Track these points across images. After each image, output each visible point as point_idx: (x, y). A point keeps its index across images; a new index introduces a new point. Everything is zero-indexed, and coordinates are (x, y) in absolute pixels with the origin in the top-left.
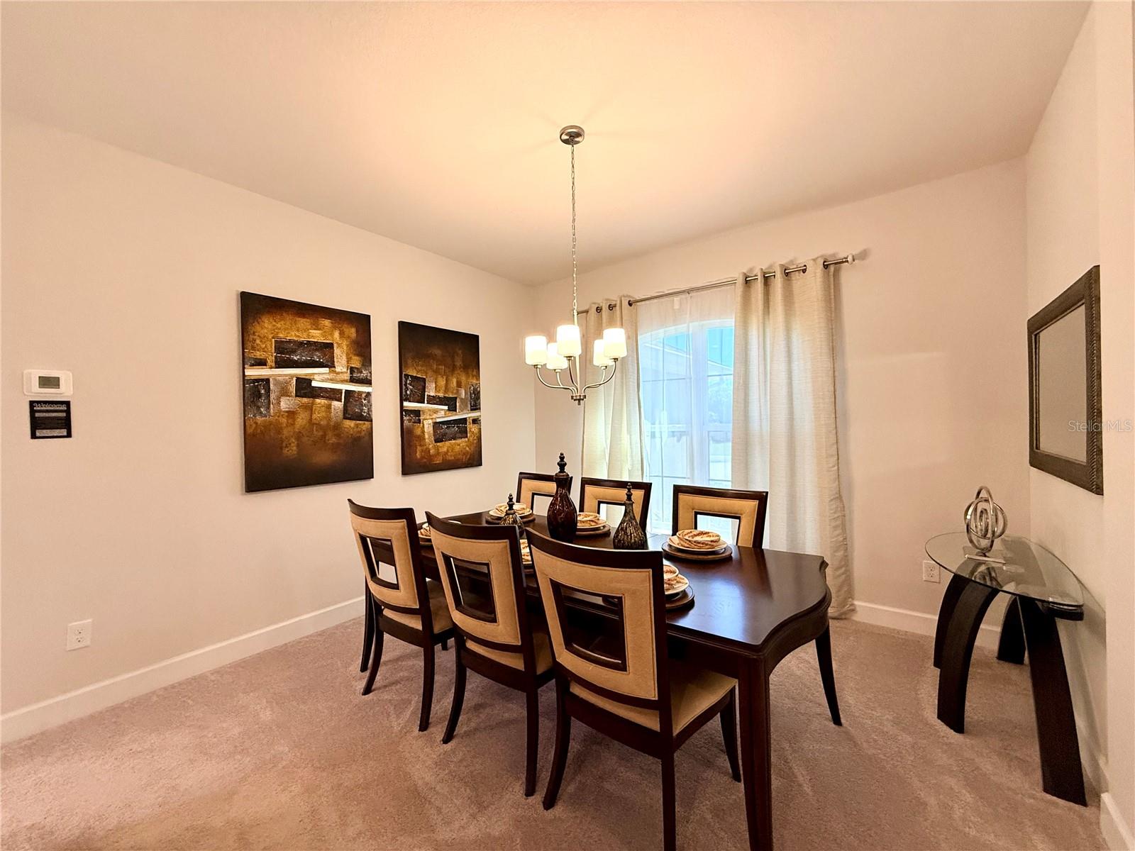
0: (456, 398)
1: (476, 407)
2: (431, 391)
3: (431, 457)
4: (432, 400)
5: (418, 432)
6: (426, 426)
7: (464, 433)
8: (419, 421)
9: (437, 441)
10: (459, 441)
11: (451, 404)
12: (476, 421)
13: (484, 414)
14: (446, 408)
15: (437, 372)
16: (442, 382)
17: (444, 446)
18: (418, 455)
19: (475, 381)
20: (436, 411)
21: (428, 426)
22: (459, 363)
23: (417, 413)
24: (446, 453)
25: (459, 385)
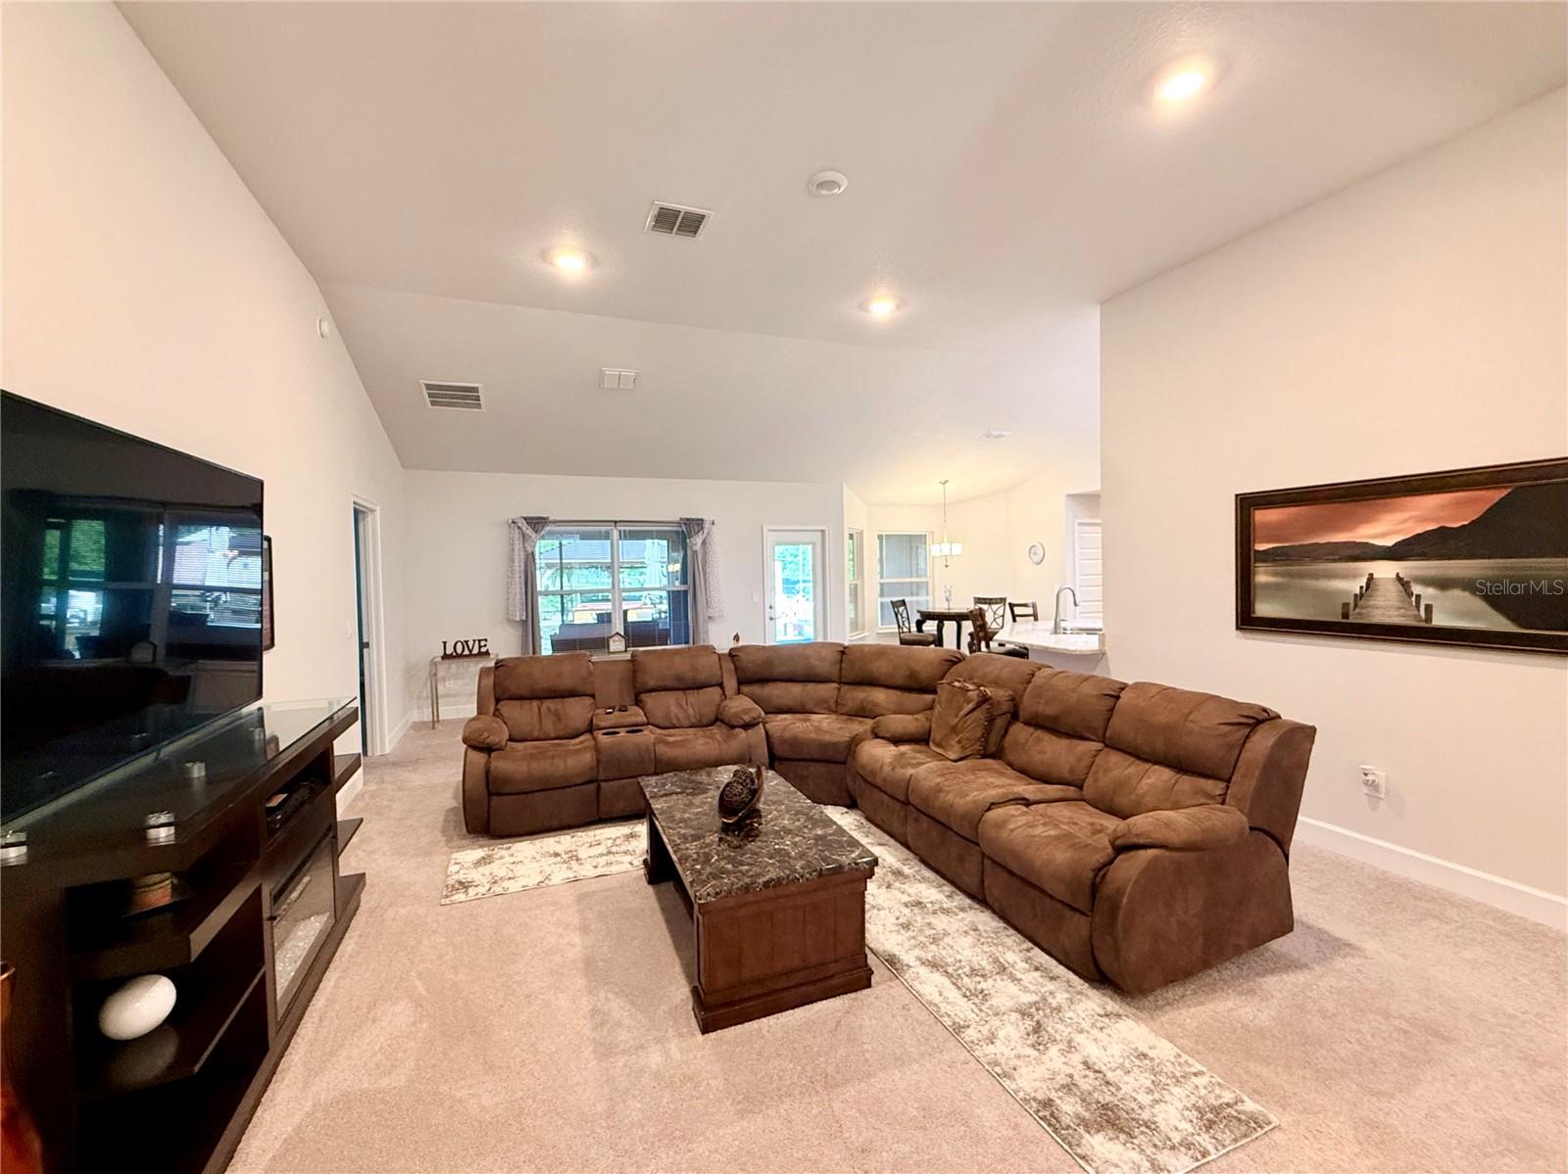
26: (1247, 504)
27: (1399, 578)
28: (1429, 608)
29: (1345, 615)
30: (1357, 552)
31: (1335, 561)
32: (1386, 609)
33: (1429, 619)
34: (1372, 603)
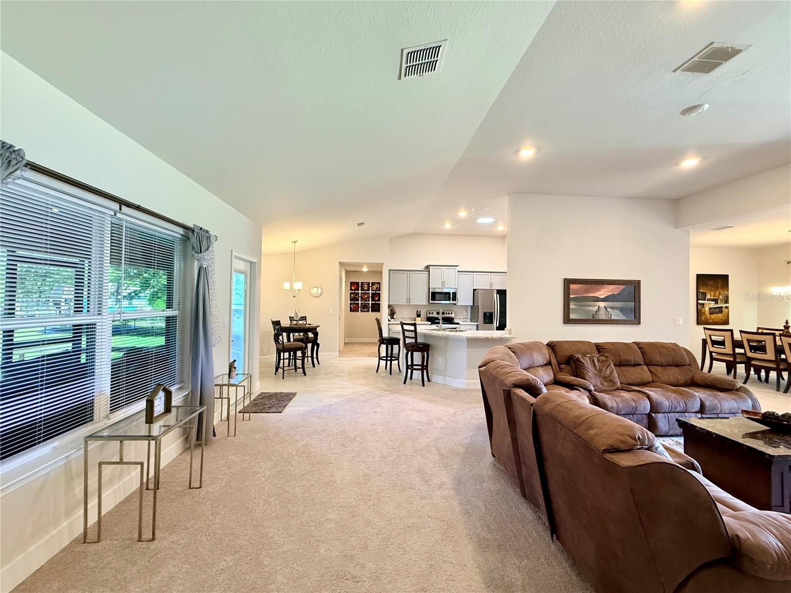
0: (718, 299)
1: (727, 301)
2: (708, 297)
3: (708, 320)
4: (709, 300)
5: (703, 311)
6: (706, 309)
7: (721, 312)
8: (704, 307)
9: (710, 314)
10: (719, 315)
11: (716, 301)
12: (727, 308)
13: (730, 305)
14: (714, 302)
15: (711, 290)
16: (713, 293)
17: (713, 316)
18: (703, 318)
19: (726, 292)
20: (710, 304)
21: (707, 309)
22: (720, 286)
23: (703, 304)
24: (714, 319)
25: (720, 294)
26: (568, 282)
27: (605, 307)
28: (611, 314)
29: (593, 318)
30: (596, 299)
31: (590, 301)
32: (602, 315)
33: (611, 317)
34: (600, 313)
